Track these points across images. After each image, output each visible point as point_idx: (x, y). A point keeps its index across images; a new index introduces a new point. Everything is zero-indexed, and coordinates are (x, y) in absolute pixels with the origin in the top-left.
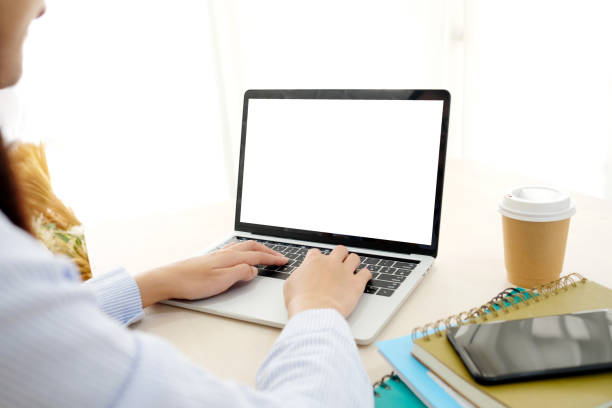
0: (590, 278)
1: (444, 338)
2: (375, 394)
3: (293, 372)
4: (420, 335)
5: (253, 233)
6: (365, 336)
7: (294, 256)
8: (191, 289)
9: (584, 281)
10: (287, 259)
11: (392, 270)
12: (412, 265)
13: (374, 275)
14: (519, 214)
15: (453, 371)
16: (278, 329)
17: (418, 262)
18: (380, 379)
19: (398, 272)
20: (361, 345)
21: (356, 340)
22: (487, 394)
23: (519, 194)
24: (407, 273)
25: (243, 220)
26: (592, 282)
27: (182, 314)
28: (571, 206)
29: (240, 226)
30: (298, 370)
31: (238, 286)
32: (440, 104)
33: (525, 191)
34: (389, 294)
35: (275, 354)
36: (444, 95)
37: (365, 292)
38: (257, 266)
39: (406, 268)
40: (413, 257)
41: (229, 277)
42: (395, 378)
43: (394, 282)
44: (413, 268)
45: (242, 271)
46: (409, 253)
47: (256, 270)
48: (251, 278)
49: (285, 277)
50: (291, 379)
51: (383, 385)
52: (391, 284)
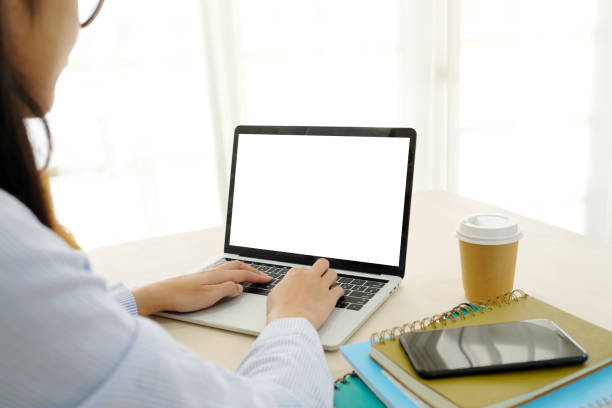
0: (530, 294)
1: (397, 342)
2: (336, 388)
3: (265, 366)
4: (377, 339)
5: (241, 255)
6: (332, 343)
7: (277, 276)
8: (182, 302)
9: (525, 296)
10: (271, 278)
11: (363, 289)
12: (381, 284)
13: (347, 292)
14: (473, 239)
15: (405, 370)
16: (254, 336)
17: (387, 281)
18: (342, 377)
19: (368, 291)
20: (327, 351)
21: (324, 346)
22: (428, 386)
23: (474, 220)
24: (376, 291)
25: (232, 243)
26: (533, 298)
27: (174, 324)
28: (519, 231)
29: (229, 249)
30: (269, 365)
31: (225, 301)
32: (407, 140)
33: (479, 218)
34: (358, 308)
35: (251, 354)
36: (410, 133)
37: (337, 306)
38: (241, 283)
39: (375, 287)
40: (382, 277)
41: (217, 293)
42: (354, 376)
43: (364, 298)
44: (381, 286)
45: (228, 288)
46: (379, 274)
47: (241, 287)
48: (237, 294)
49: (266, 293)
50: (262, 371)
51: (344, 382)
52: (360, 300)
